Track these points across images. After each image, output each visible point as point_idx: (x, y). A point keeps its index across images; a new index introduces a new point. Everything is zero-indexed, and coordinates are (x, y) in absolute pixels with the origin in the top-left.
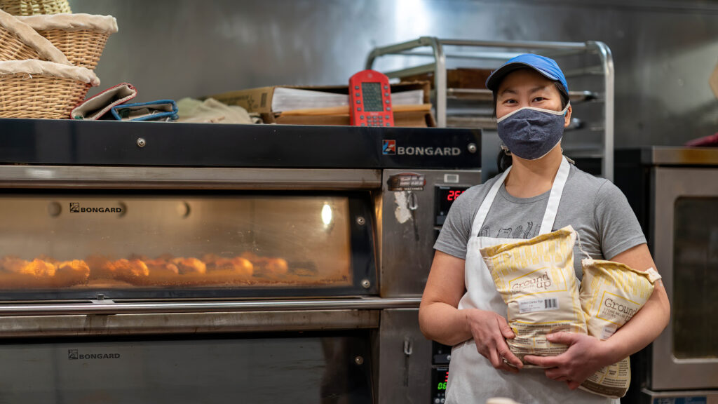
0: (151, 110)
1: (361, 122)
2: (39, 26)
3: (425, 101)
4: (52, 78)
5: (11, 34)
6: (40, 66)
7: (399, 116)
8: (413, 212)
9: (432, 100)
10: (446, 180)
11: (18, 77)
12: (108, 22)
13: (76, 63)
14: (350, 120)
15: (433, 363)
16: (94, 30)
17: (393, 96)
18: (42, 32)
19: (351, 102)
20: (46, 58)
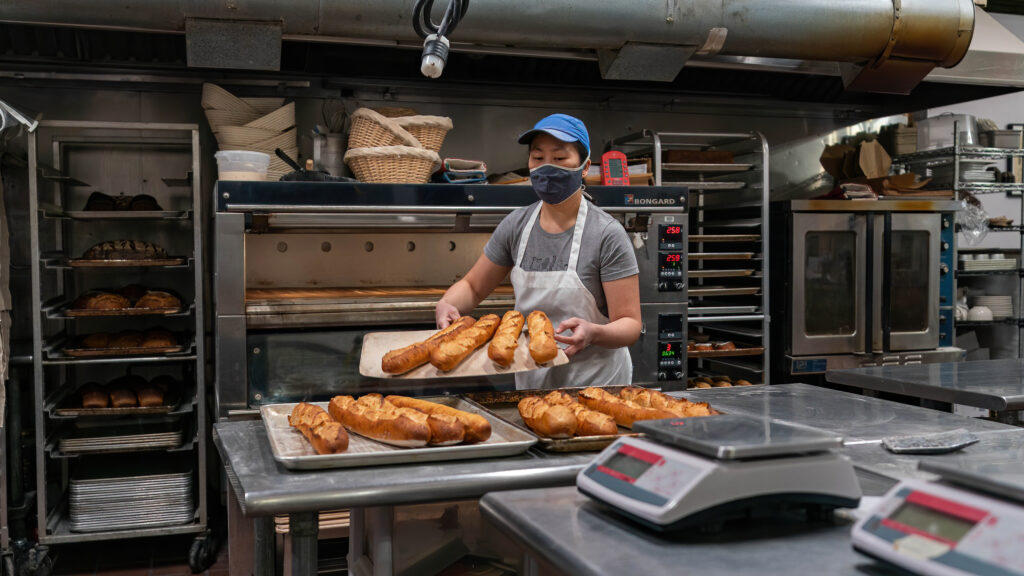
0: (468, 177)
1: (609, 183)
2: (404, 124)
3: (648, 171)
4: (412, 158)
5: (386, 129)
6: (405, 150)
7: (632, 180)
8: (645, 241)
9: (652, 169)
10: (666, 220)
11: (391, 157)
12: (446, 122)
13: (427, 148)
14: (602, 182)
15: (659, 339)
16: (438, 127)
17: (629, 168)
18: (405, 128)
19: (602, 171)
20: (408, 144)
